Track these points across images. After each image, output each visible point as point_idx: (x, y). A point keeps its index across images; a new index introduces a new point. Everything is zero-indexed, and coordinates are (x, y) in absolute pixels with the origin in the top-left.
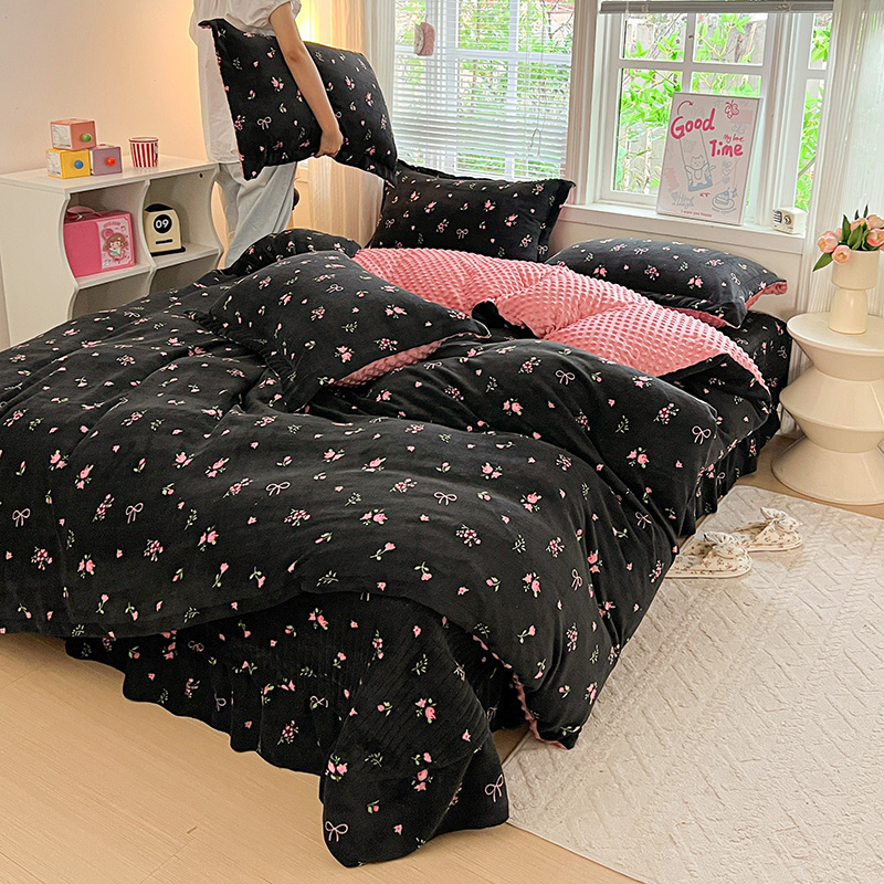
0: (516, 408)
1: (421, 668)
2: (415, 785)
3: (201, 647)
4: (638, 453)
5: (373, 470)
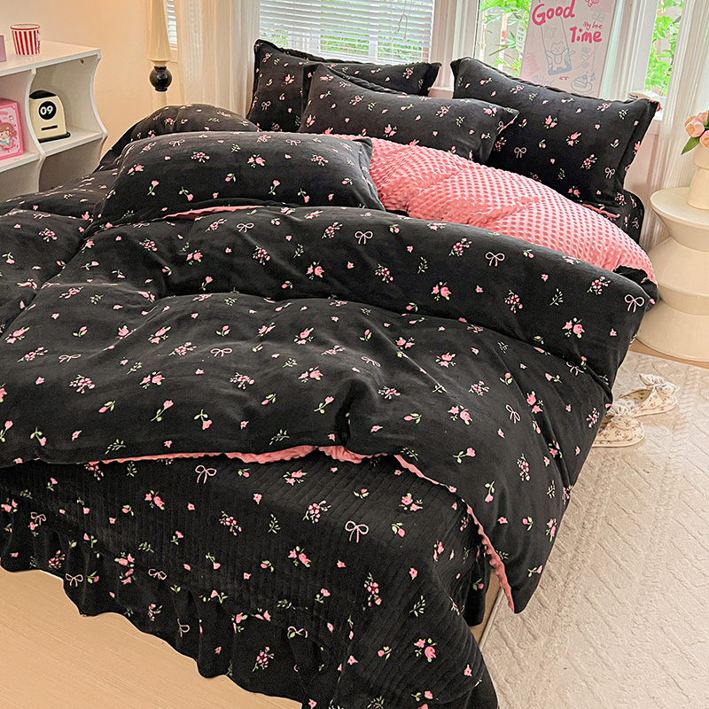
1: (419, 610)
3: (163, 576)
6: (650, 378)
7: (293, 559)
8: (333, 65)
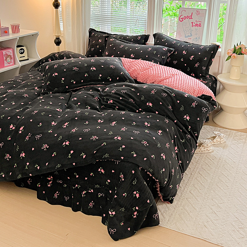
0: (151, 104)
1: (134, 183)
2: (133, 216)
3: (61, 182)
4: (187, 116)
5: (113, 125)
6: (216, 133)
7: (99, 171)
8: (114, 36)
